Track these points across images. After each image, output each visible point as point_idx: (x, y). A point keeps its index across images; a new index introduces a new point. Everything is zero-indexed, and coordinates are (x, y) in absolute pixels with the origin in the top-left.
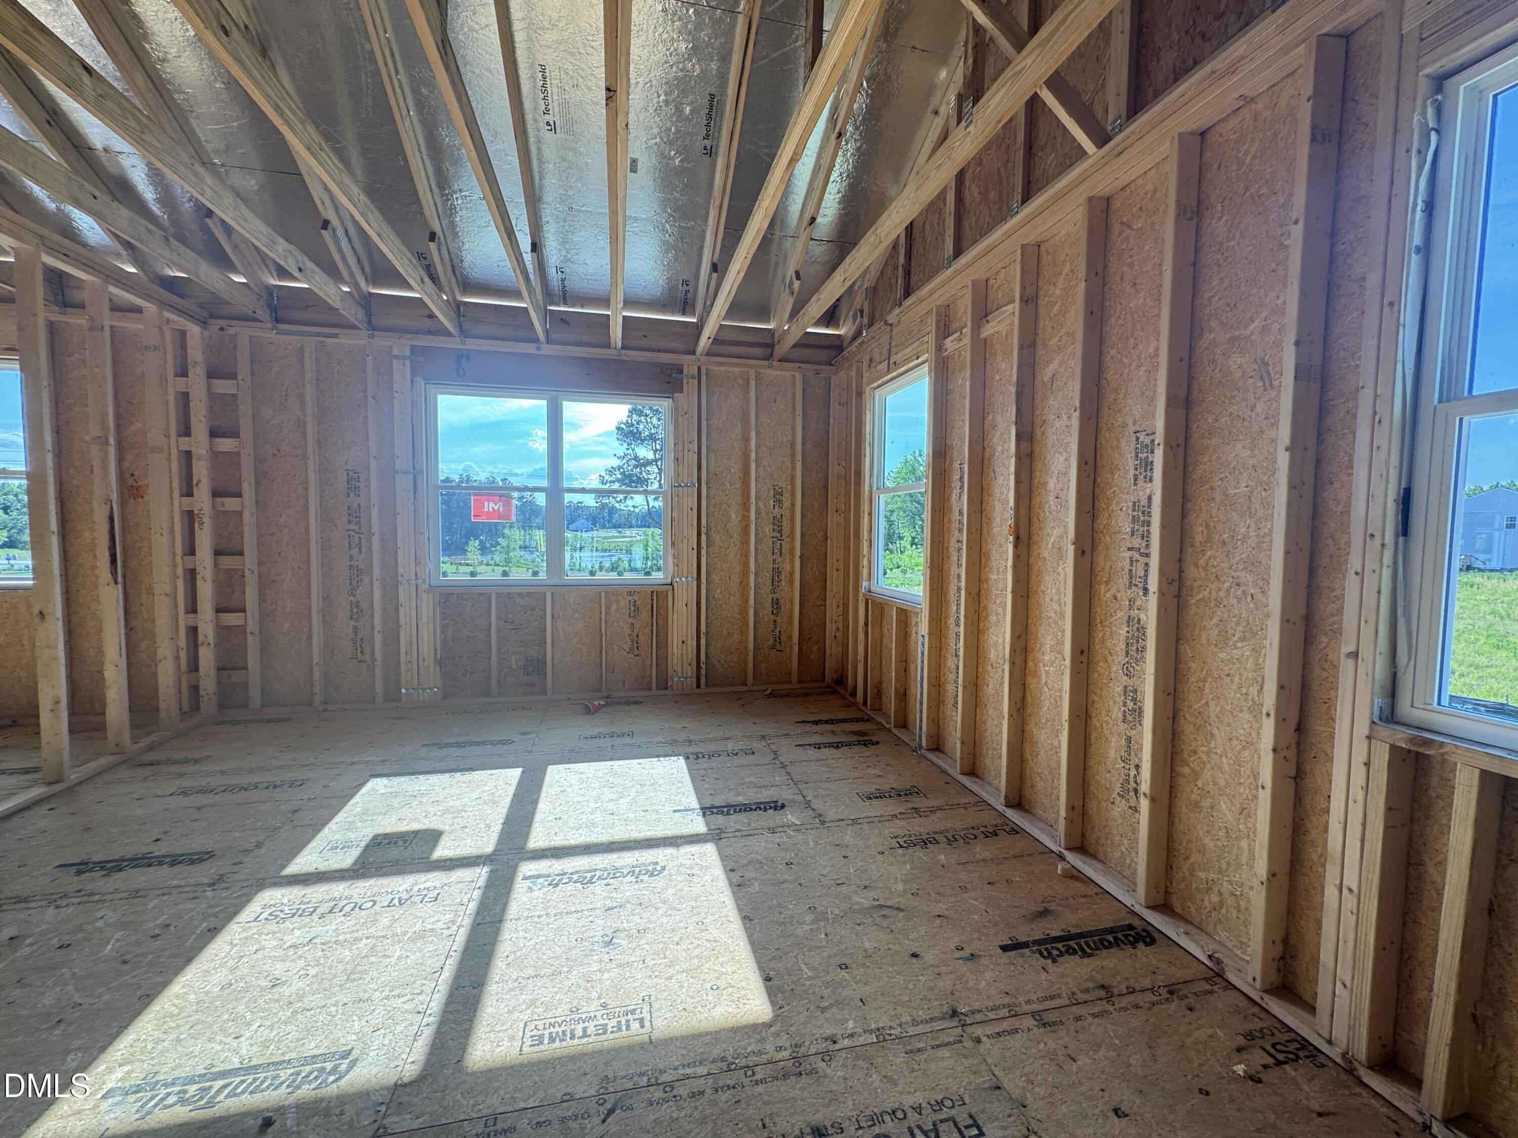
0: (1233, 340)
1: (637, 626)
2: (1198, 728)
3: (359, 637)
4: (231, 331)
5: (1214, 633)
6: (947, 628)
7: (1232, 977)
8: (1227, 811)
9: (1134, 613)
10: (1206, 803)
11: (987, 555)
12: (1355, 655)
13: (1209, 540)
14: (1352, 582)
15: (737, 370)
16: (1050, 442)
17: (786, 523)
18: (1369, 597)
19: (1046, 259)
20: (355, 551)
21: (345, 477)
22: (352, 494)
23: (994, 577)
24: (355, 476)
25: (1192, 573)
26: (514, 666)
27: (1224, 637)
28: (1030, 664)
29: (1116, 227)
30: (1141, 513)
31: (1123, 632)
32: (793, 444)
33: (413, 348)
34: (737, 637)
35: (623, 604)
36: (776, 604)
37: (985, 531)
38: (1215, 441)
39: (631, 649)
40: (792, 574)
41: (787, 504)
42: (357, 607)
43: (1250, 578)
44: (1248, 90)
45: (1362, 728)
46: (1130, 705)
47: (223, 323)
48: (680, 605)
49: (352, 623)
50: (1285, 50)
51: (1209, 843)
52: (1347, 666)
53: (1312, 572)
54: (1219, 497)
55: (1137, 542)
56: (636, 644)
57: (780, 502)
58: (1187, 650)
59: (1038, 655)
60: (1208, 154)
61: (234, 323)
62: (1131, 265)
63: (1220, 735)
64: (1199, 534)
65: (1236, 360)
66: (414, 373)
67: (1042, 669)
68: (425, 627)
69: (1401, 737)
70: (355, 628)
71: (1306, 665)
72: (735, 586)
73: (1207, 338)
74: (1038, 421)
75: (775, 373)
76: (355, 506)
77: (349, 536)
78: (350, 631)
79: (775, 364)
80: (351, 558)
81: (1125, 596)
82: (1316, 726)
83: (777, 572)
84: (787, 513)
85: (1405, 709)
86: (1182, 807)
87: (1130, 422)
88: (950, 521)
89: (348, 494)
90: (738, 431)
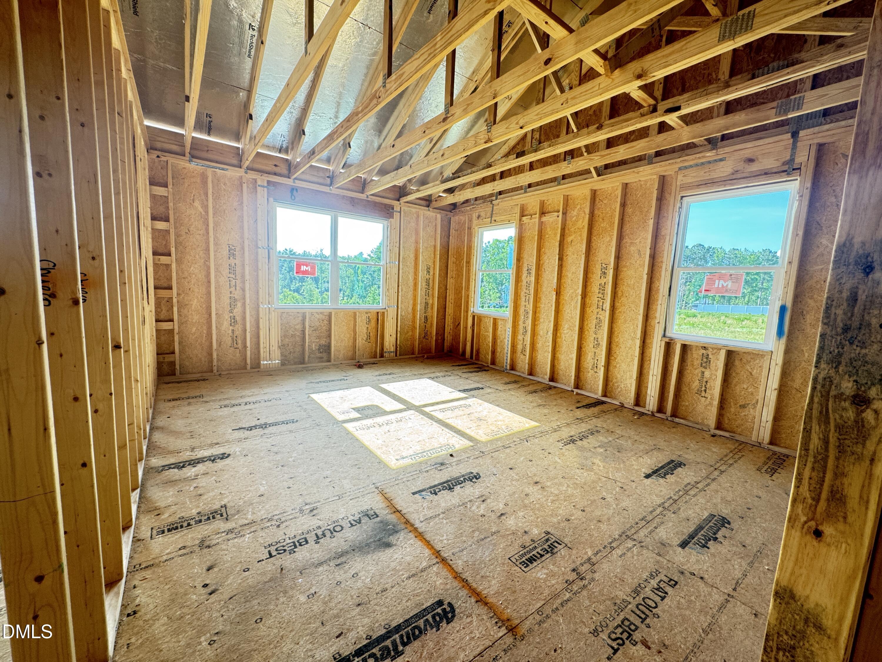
0: (631, 243)
1: (369, 328)
2: (617, 346)
3: (235, 335)
4: (163, 159)
5: (622, 321)
6: (518, 325)
7: (626, 406)
8: (624, 366)
9: (598, 316)
10: (618, 366)
11: (540, 298)
12: (659, 323)
13: (622, 295)
14: (659, 306)
15: (414, 210)
16: (569, 262)
17: (431, 282)
18: (663, 310)
19: (570, 201)
20: (232, 289)
21: (228, 248)
22: (231, 258)
23: (542, 306)
24: (233, 248)
25: (617, 304)
26: (314, 349)
27: (625, 321)
28: (558, 334)
29: (597, 200)
30: (602, 288)
31: (594, 322)
32: (435, 247)
33: (268, 182)
34: (410, 333)
35: (363, 318)
36: (426, 318)
37: (539, 290)
38: (625, 269)
39: (367, 339)
40: (433, 305)
41: (431, 273)
42: (234, 319)
43: (633, 306)
44: (641, 179)
45: (660, 338)
46: (596, 343)
47: (159, 153)
48: (390, 318)
49: (231, 328)
50: (652, 174)
51: (619, 376)
52: (657, 325)
53: (648, 304)
54: (626, 284)
55: (600, 295)
56: (369, 337)
57: (429, 272)
58: (614, 326)
59: (561, 331)
60: (627, 190)
61: (166, 154)
62: (602, 213)
63: (623, 347)
64: (620, 293)
65: (632, 248)
66: (268, 196)
67: (563, 336)
68: (273, 329)
69: (667, 340)
70: (233, 330)
71: (646, 327)
72: (410, 310)
73: (625, 241)
74: (565, 255)
75: (430, 213)
76: (233, 265)
77: (230, 281)
78: (230, 332)
79: (431, 209)
80: (231, 292)
81: (595, 311)
82: (648, 341)
83: (427, 304)
84: (431, 277)
85: (668, 334)
86: (611, 368)
87: (600, 260)
88: (521, 285)
89: (229, 258)
90: (414, 238)
